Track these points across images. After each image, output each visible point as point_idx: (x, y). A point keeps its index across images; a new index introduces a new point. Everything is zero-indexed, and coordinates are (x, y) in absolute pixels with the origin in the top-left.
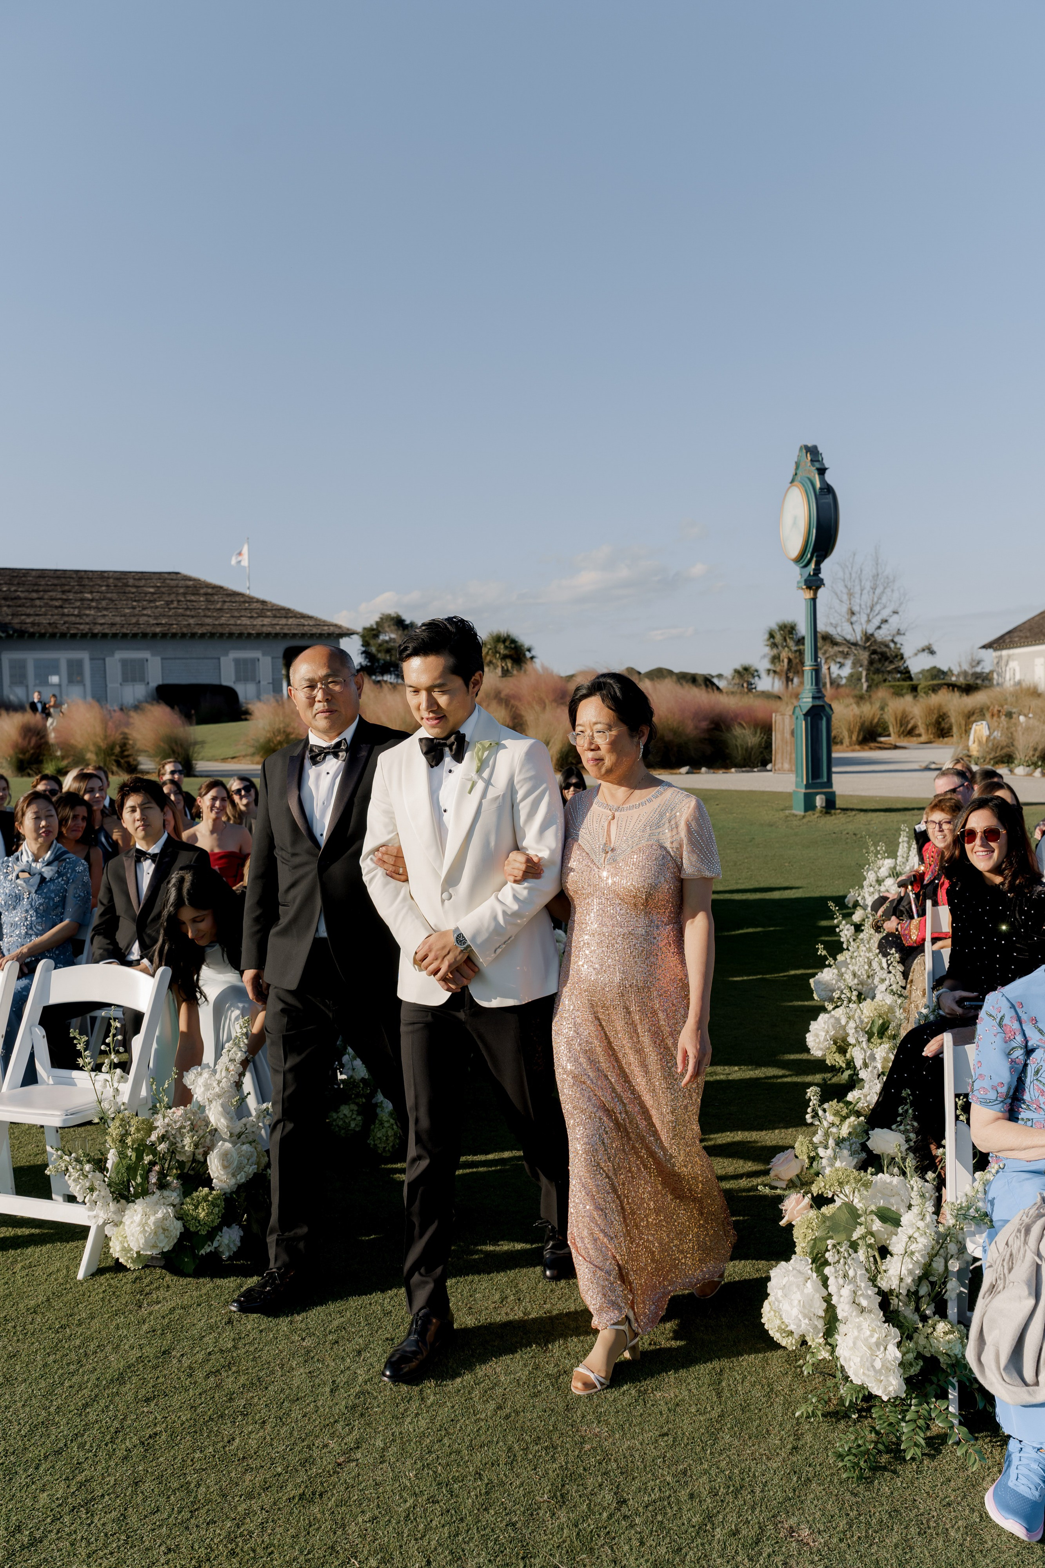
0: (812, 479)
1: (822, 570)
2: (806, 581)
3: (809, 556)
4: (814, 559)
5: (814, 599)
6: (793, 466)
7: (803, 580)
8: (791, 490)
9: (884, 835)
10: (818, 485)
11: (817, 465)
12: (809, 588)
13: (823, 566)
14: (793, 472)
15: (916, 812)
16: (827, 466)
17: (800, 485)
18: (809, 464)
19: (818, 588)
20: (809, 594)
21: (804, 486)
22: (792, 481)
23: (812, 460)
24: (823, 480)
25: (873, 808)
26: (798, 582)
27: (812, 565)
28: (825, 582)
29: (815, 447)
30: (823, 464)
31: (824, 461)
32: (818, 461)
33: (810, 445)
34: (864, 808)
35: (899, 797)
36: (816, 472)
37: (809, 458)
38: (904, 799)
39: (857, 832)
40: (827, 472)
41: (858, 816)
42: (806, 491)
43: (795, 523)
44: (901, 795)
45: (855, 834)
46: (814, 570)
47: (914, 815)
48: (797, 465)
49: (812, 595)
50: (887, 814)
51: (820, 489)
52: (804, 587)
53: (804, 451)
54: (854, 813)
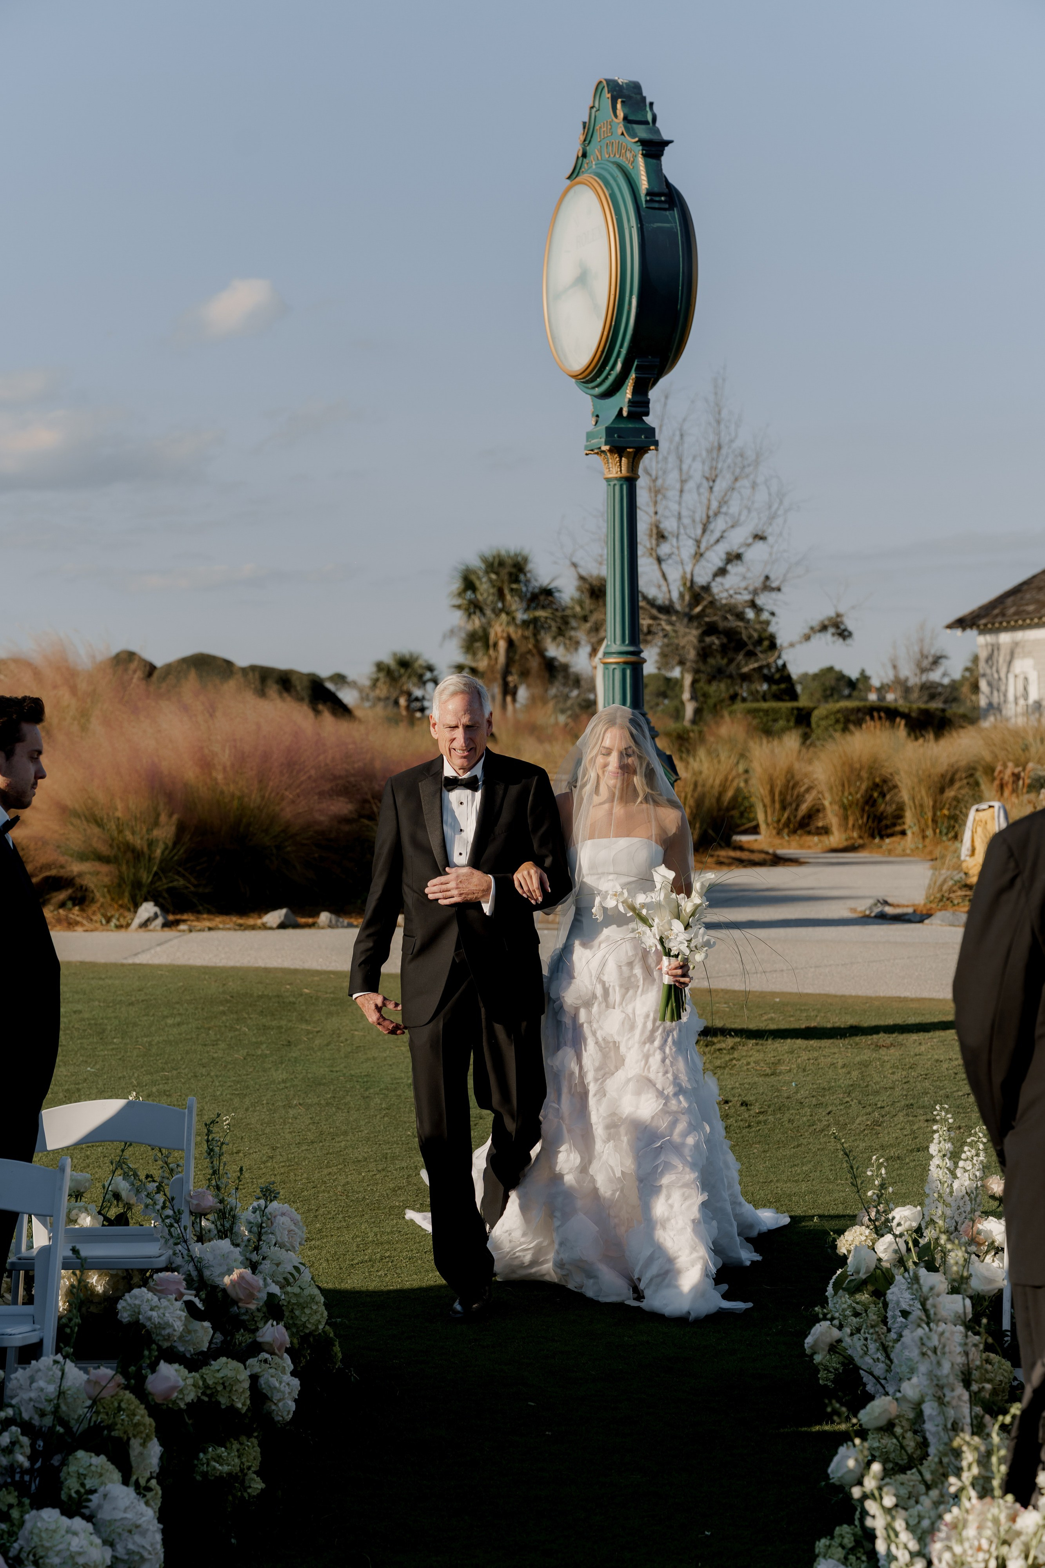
0: (629, 167)
1: (651, 405)
2: (609, 431)
3: (619, 366)
4: (633, 375)
5: (630, 482)
6: (578, 135)
7: (602, 428)
8: (571, 193)
9: (819, 1105)
10: (644, 184)
11: (642, 132)
12: (618, 450)
13: (653, 394)
14: (576, 148)
15: (882, 1038)
16: (666, 137)
17: (597, 183)
18: (621, 129)
19: (641, 451)
20: (615, 468)
21: (607, 184)
22: (574, 174)
23: (625, 118)
24: (656, 173)
25: (773, 1026)
26: (590, 436)
27: (627, 392)
28: (657, 436)
29: (636, 87)
30: (658, 132)
31: (658, 124)
32: (646, 123)
33: (622, 79)
34: (752, 1026)
35: (828, 996)
36: (639, 149)
37: (621, 114)
38: (844, 1003)
39: (750, 1098)
40: (668, 150)
41: (742, 1051)
42: (613, 196)
43: (582, 279)
44: (831, 990)
45: (744, 1104)
46: (631, 403)
47: (878, 1047)
48: (589, 131)
49: (624, 472)
50: (813, 1043)
51: (648, 194)
52: (605, 448)
53: (607, 95)
54: (730, 1041)
